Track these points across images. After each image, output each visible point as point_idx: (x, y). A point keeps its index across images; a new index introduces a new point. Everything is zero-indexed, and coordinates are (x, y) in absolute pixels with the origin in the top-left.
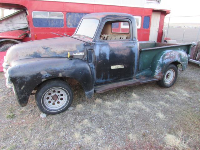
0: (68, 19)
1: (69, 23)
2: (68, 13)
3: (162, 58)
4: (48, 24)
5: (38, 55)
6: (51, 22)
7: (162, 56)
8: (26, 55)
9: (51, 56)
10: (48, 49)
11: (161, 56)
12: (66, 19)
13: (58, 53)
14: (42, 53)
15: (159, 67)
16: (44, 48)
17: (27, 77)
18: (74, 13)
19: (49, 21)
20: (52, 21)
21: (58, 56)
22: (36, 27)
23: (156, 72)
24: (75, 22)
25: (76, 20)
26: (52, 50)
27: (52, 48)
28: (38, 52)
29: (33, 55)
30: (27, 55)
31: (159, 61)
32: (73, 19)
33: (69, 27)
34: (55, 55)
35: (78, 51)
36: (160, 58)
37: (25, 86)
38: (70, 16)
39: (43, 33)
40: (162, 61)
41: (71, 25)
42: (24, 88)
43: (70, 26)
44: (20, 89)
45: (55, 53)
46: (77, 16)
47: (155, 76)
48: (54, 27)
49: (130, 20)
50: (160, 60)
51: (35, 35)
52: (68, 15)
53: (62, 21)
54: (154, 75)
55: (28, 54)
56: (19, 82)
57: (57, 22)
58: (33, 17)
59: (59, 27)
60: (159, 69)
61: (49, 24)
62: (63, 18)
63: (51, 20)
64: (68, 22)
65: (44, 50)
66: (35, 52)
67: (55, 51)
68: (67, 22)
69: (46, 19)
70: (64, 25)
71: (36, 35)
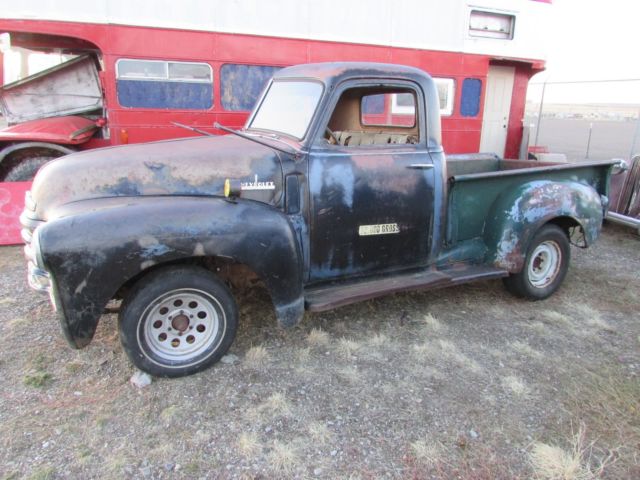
0: (225, 83)
1: (228, 97)
2: (227, 67)
3: (521, 205)
4: (163, 98)
5: (131, 187)
6: (173, 92)
7: (521, 198)
8: (93, 186)
9: (172, 192)
10: (164, 170)
11: (516, 199)
12: (221, 85)
13: (193, 184)
14: (144, 182)
15: (511, 233)
16: (151, 168)
17: (95, 255)
18: (246, 67)
19: (168, 90)
20: (177, 90)
21: (193, 192)
22: (126, 108)
23: (501, 250)
24: (248, 93)
25: (251, 87)
26: (176, 175)
27: (175, 168)
28: (131, 179)
29: (115, 188)
30: (98, 187)
31: (511, 213)
32: (242, 85)
33: (228, 109)
34: (183, 190)
35: (256, 176)
36: (514, 204)
37: (89, 281)
38: (232, 76)
39: (148, 126)
40: (521, 213)
41: (236, 102)
42: (84, 289)
43: (231, 105)
44: (72, 291)
45: (184, 182)
46: (255, 74)
47: (496, 260)
48: (181, 108)
49: (416, 86)
50: (514, 211)
51: (123, 131)
52: (228, 72)
53: (206, 91)
54: (495, 257)
55: (102, 185)
56: (69, 270)
57: (191, 93)
58: (117, 77)
59: (200, 107)
60: (510, 238)
61: (168, 98)
62: (210, 81)
63: (173, 85)
64: (227, 93)
65: (152, 174)
66: (123, 179)
67: (185, 177)
68: (222, 92)
69: (160, 83)
70: (212, 102)
71: (127, 132)
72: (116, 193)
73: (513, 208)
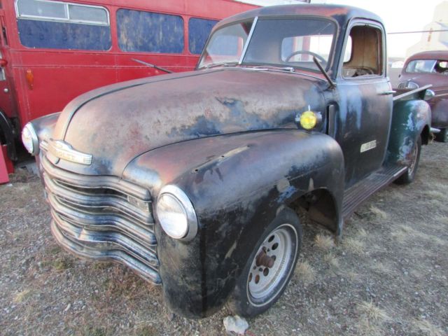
0: (121, 26)
1: (124, 39)
2: (122, 11)
3: (413, 118)
4: (64, 40)
5: (210, 126)
6: (74, 34)
7: (411, 114)
8: (169, 128)
9: (248, 128)
10: (238, 105)
11: (408, 115)
12: (118, 27)
13: (263, 118)
14: (222, 120)
15: (408, 139)
16: (225, 103)
18: (137, 13)
19: (69, 31)
20: (78, 31)
21: (264, 127)
22: (28, 48)
23: (402, 152)
24: (140, 36)
25: (142, 31)
26: (249, 109)
27: (247, 103)
28: (208, 117)
29: (193, 129)
30: (174, 129)
31: (408, 125)
32: (135, 29)
33: (124, 51)
34: (255, 126)
35: (309, 107)
36: (408, 119)
37: (239, 242)
38: (126, 20)
39: (53, 66)
40: (414, 125)
41: (130, 44)
42: (234, 252)
43: (127, 46)
45: (256, 116)
46: (145, 20)
47: (400, 160)
48: (82, 48)
50: (410, 122)
51: (29, 72)
52: (123, 17)
53: (104, 33)
54: (398, 158)
55: (178, 126)
57: (91, 35)
58: (18, 15)
59: (99, 48)
60: (407, 143)
61: (71, 39)
62: (106, 23)
63: (74, 27)
64: (122, 35)
65: (228, 110)
66: (199, 117)
67: (257, 112)
68: (119, 35)
69: (61, 24)
70: (110, 44)
72: (195, 134)
73: (408, 121)
